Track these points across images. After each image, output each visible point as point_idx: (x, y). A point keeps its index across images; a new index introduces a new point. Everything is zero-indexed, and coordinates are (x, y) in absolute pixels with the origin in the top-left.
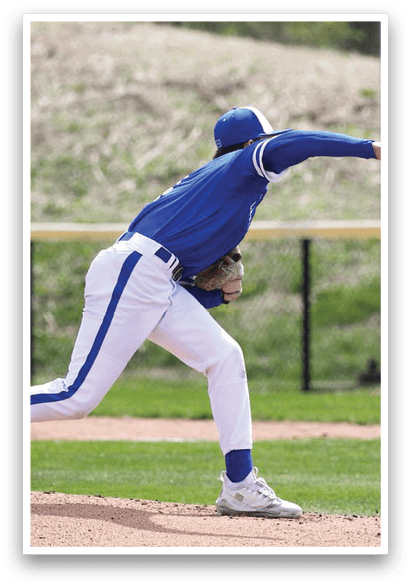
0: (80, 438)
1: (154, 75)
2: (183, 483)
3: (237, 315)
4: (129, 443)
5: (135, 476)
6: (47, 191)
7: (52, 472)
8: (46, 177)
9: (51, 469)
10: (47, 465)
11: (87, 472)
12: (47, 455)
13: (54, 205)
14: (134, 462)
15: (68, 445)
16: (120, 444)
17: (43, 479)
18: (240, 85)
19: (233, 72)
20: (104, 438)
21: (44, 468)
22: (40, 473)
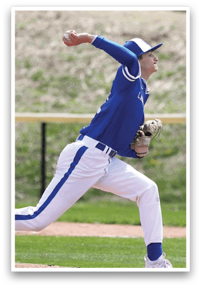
0: (70, 234)
1: (116, 30)
2: (128, 261)
3: (162, 166)
4: (99, 238)
5: (101, 257)
6: (55, 95)
7: (54, 254)
8: (54, 87)
9: (53, 252)
10: (51, 250)
11: (73, 254)
12: (51, 244)
13: (59, 103)
14: (100, 249)
15: (63, 239)
16: (93, 238)
17: (48, 258)
18: (165, 36)
19: (161, 28)
20: (84, 235)
21: (49, 252)
22: (47, 254)
